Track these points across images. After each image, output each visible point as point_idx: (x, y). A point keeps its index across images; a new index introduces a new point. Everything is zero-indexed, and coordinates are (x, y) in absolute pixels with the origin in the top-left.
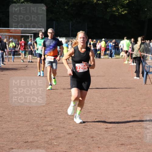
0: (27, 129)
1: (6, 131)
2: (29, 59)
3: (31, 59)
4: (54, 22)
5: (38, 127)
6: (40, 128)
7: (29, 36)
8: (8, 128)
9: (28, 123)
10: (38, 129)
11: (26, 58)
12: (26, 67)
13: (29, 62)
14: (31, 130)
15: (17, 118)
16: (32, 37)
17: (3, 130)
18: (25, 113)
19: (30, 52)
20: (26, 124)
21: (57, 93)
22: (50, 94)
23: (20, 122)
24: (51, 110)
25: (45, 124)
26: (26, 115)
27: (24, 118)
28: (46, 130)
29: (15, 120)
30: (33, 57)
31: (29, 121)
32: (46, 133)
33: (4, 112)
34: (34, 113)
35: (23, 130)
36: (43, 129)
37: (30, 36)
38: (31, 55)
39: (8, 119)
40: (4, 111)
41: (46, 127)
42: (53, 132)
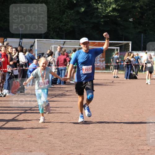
0: (121, 148)
1: (99, 149)
2: (115, 74)
3: (117, 75)
4: (142, 34)
5: (133, 146)
6: (135, 147)
7: (114, 49)
8: (100, 145)
9: (121, 141)
10: (134, 148)
11: (111, 73)
12: (113, 82)
13: (115, 77)
14: (126, 148)
15: (109, 136)
16: (117, 51)
17: (95, 147)
18: (117, 131)
19: (115, 66)
20: (120, 142)
21: (149, 111)
22: (142, 111)
23: (113, 140)
24: (145, 129)
25: (140, 143)
26: (118, 132)
27: (116, 136)
28: (142, 150)
29: (107, 138)
30: (119, 72)
31: (123, 140)
32: (142, 152)
33: (94, 129)
34: (127, 131)
35: (117, 149)
36: (139, 149)
37: (116, 49)
38: (116, 70)
39: (100, 136)
40: (94, 127)
41: (142, 146)
42: (151, 152)
